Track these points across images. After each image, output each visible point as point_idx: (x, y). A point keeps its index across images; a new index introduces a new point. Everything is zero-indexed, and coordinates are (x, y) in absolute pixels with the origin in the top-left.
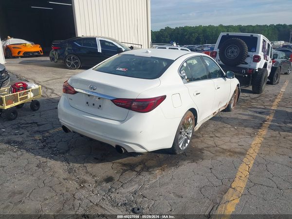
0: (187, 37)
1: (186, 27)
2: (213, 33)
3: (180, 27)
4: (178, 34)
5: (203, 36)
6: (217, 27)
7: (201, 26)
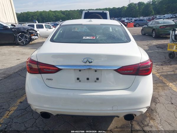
0: (30, 19)
1: (28, 12)
2: (47, 15)
3: (24, 13)
4: (23, 17)
5: (41, 18)
6: (48, 12)
7: (38, 11)
